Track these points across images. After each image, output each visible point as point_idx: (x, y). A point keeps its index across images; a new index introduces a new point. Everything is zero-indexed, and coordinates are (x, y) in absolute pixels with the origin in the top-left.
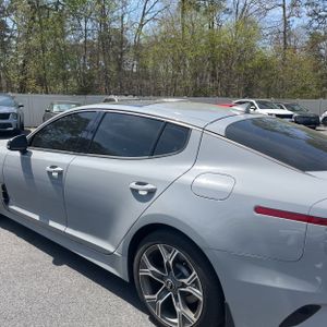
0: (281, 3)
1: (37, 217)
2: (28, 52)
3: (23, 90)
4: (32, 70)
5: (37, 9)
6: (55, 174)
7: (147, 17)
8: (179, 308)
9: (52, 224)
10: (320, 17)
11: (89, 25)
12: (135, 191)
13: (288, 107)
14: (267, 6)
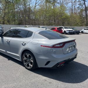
0: (71, 1)
1: (5, 51)
2: (5, 14)
3: (3, 23)
4: (6, 18)
5: (7, 2)
6: (8, 42)
7: (37, 4)
8: (30, 65)
9: (8, 52)
10: (81, 5)
11: (21, 7)
12: (22, 44)
13: (72, 28)
14: (68, 2)
